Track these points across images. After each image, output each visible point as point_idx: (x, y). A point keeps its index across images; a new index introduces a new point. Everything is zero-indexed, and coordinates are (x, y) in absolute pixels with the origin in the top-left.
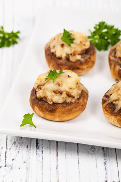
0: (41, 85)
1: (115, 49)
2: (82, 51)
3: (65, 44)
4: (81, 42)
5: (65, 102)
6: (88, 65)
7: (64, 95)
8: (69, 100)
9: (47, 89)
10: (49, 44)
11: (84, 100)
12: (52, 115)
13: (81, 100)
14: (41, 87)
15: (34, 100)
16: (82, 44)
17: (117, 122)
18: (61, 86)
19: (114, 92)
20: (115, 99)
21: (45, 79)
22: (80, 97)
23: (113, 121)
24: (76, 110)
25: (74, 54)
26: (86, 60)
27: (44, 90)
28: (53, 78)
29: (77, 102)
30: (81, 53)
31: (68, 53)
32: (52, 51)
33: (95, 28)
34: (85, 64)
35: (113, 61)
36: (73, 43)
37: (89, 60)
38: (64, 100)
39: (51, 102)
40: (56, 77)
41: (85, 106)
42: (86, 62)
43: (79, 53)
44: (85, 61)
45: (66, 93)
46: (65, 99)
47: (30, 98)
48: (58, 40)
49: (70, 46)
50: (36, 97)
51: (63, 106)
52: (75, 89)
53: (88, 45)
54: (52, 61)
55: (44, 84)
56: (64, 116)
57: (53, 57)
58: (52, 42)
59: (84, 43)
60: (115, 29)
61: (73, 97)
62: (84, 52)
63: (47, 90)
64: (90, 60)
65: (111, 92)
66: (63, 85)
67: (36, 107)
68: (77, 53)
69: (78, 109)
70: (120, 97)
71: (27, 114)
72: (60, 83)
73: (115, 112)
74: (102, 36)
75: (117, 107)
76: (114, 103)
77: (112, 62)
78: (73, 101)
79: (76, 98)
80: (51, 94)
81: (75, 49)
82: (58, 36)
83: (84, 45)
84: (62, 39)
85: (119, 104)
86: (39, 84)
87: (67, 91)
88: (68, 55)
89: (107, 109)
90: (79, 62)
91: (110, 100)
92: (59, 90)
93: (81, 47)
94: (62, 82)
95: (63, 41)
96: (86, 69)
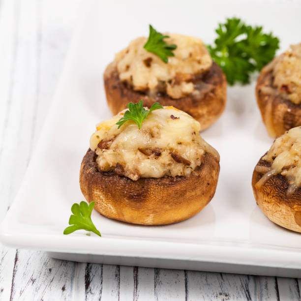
0: (108, 139)
1: (271, 71)
2: (196, 75)
3: (155, 58)
4: (191, 55)
5: (167, 176)
6: (210, 108)
7: (165, 158)
8: (177, 170)
9: (123, 144)
10: (114, 65)
11: (211, 173)
12: (138, 209)
13: (204, 172)
14: (109, 143)
15: (93, 176)
16: (194, 60)
17: (293, 219)
18: (157, 138)
19: (282, 151)
20: (287, 165)
21: (117, 124)
22: (202, 164)
23: (285, 218)
24: (193, 193)
25: (177, 81)
26: (206, 95)
27: (117, 147)
28: (137, 119)
29: (196, 174)
30: (194, 78)
31: (163, 79)
32: (124, 76)
33: (218, 31)
34: (202, 103)
35: (269, 95)
36: (172, 55)
37: (211, 94)
38: (166, 170)
39: (134, 175)
40: (142, 118)
41: (213, 188)
42: (207, 99)
43: (189, 77)
44: (203, 96)
45: (170, 153)
46: (168, 168)
47: (82, 173)
48: (136, 52)
49: (165, 61)
50: (97, 169)
51: (164, 185)
52: (189, 144)
53: (208, 63)
54: (125, 99)
55: (116, 136)
56: (166, 210)
57: (125, 91)
58: (123, 57)
59: (198, 58)
60: (265, 36)
61: (187, 163)
62: (201, 76)
63: (124, 148)
64: (215, 95)
65: (275, 152)
66: (162, 136)
67: (97, 192)
68: (184, 79)
69: (198, 192)
70: (297, 158)
71: (79, 203)
72: (155, 130)
73: (288, 194)
74: (235, 51)
75: (292, 183)
76: (284, 173)
77: (266, 98)
78: (188, 172)
79: (193, 165)
80: (134, 156)
81: (178, 70)
82: (136, 44)
83: (199, 62)
84: (145, 47)
85: (296, 175)
86: (101, 138)
87: (171, 149)
88: (163, 82)
89: (268, 191)
90: (189, 100)
91: (272, 169)
92: (153, 147)
93: (193, 67)
94: (158, 127)
95: (149, 51)
96: (206, 116)
